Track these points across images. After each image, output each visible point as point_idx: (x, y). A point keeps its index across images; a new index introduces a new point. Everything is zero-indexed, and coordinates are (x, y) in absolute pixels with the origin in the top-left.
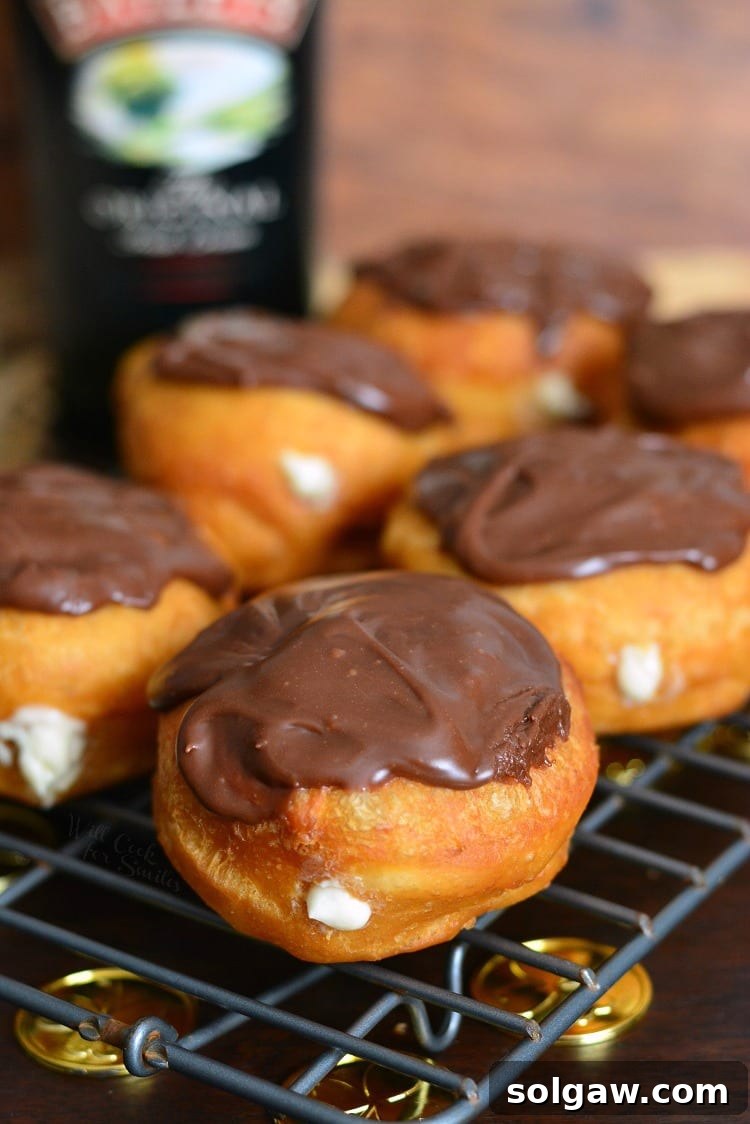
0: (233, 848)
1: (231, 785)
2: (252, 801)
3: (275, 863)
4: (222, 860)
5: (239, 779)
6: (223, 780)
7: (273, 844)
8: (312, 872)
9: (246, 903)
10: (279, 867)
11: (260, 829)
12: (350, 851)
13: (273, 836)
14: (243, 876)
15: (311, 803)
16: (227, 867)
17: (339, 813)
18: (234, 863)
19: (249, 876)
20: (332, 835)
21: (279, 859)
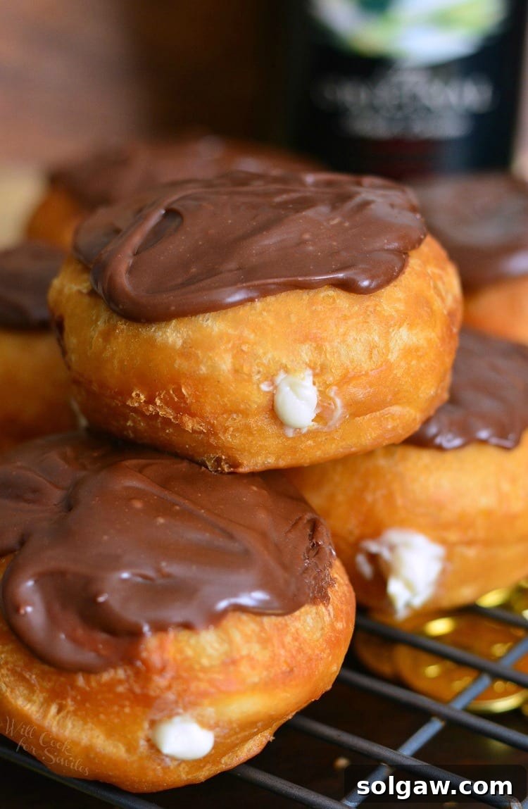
0: (74, 699)
1: (72, 639)
2: (96, 651)
3: (123, 706)
4: (59, 711)
5: (80, 632)
6: (63, 636)
7: (121, 689)
8: (162, 711)
9: (88, 750)
10: (127, 710)
11: (106, 677)
12: (203, 686)
13: (120, 682)
14: (85, 723)
15: (162, 647)
16: (65, 718)
17: (189, 652)
18: (75, 713)
19: (93, 723)
20: (186, 673)
21: (127, 703)
